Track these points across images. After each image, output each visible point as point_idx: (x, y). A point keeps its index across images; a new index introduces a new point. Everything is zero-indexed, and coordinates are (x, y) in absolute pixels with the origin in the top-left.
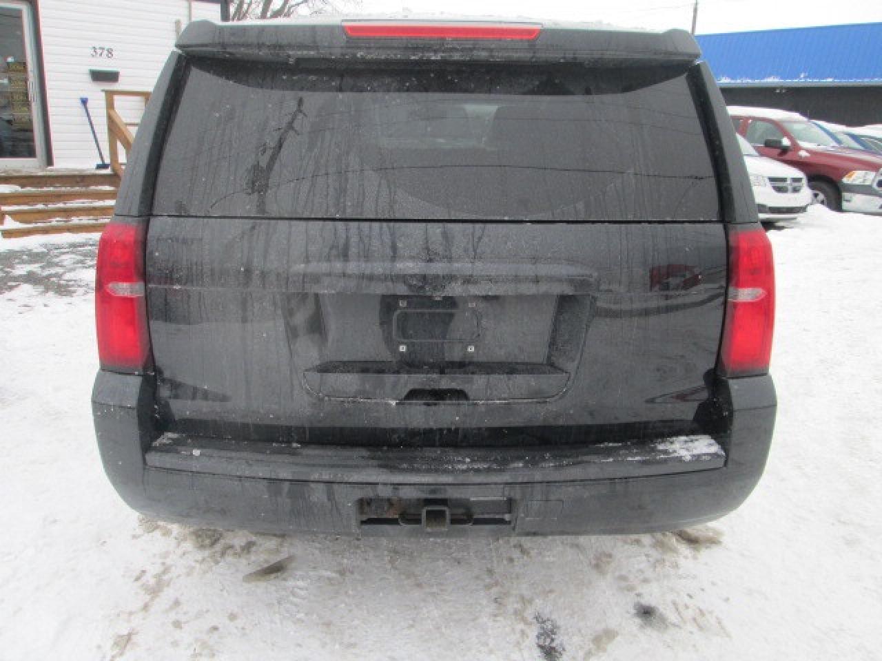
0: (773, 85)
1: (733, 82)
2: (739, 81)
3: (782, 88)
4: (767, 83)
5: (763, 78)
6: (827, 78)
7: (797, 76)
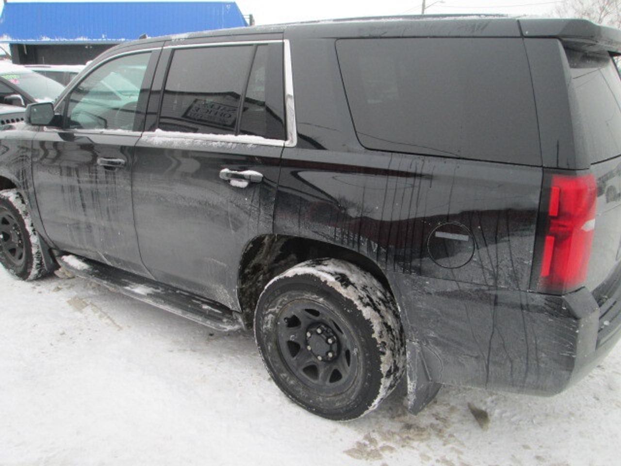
0: (83, 43)
1: (52, 40)
2: (57, 40)
3: (89, 45)
4: (79, 41)
5: (76, 38)
6: (120, 38)
7: (101, 37)
